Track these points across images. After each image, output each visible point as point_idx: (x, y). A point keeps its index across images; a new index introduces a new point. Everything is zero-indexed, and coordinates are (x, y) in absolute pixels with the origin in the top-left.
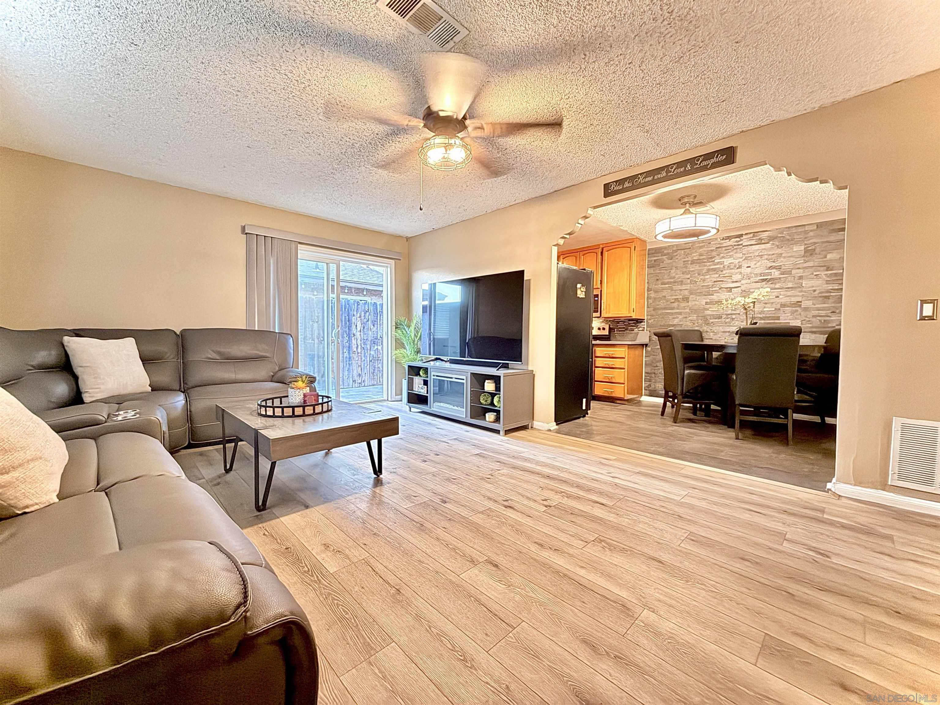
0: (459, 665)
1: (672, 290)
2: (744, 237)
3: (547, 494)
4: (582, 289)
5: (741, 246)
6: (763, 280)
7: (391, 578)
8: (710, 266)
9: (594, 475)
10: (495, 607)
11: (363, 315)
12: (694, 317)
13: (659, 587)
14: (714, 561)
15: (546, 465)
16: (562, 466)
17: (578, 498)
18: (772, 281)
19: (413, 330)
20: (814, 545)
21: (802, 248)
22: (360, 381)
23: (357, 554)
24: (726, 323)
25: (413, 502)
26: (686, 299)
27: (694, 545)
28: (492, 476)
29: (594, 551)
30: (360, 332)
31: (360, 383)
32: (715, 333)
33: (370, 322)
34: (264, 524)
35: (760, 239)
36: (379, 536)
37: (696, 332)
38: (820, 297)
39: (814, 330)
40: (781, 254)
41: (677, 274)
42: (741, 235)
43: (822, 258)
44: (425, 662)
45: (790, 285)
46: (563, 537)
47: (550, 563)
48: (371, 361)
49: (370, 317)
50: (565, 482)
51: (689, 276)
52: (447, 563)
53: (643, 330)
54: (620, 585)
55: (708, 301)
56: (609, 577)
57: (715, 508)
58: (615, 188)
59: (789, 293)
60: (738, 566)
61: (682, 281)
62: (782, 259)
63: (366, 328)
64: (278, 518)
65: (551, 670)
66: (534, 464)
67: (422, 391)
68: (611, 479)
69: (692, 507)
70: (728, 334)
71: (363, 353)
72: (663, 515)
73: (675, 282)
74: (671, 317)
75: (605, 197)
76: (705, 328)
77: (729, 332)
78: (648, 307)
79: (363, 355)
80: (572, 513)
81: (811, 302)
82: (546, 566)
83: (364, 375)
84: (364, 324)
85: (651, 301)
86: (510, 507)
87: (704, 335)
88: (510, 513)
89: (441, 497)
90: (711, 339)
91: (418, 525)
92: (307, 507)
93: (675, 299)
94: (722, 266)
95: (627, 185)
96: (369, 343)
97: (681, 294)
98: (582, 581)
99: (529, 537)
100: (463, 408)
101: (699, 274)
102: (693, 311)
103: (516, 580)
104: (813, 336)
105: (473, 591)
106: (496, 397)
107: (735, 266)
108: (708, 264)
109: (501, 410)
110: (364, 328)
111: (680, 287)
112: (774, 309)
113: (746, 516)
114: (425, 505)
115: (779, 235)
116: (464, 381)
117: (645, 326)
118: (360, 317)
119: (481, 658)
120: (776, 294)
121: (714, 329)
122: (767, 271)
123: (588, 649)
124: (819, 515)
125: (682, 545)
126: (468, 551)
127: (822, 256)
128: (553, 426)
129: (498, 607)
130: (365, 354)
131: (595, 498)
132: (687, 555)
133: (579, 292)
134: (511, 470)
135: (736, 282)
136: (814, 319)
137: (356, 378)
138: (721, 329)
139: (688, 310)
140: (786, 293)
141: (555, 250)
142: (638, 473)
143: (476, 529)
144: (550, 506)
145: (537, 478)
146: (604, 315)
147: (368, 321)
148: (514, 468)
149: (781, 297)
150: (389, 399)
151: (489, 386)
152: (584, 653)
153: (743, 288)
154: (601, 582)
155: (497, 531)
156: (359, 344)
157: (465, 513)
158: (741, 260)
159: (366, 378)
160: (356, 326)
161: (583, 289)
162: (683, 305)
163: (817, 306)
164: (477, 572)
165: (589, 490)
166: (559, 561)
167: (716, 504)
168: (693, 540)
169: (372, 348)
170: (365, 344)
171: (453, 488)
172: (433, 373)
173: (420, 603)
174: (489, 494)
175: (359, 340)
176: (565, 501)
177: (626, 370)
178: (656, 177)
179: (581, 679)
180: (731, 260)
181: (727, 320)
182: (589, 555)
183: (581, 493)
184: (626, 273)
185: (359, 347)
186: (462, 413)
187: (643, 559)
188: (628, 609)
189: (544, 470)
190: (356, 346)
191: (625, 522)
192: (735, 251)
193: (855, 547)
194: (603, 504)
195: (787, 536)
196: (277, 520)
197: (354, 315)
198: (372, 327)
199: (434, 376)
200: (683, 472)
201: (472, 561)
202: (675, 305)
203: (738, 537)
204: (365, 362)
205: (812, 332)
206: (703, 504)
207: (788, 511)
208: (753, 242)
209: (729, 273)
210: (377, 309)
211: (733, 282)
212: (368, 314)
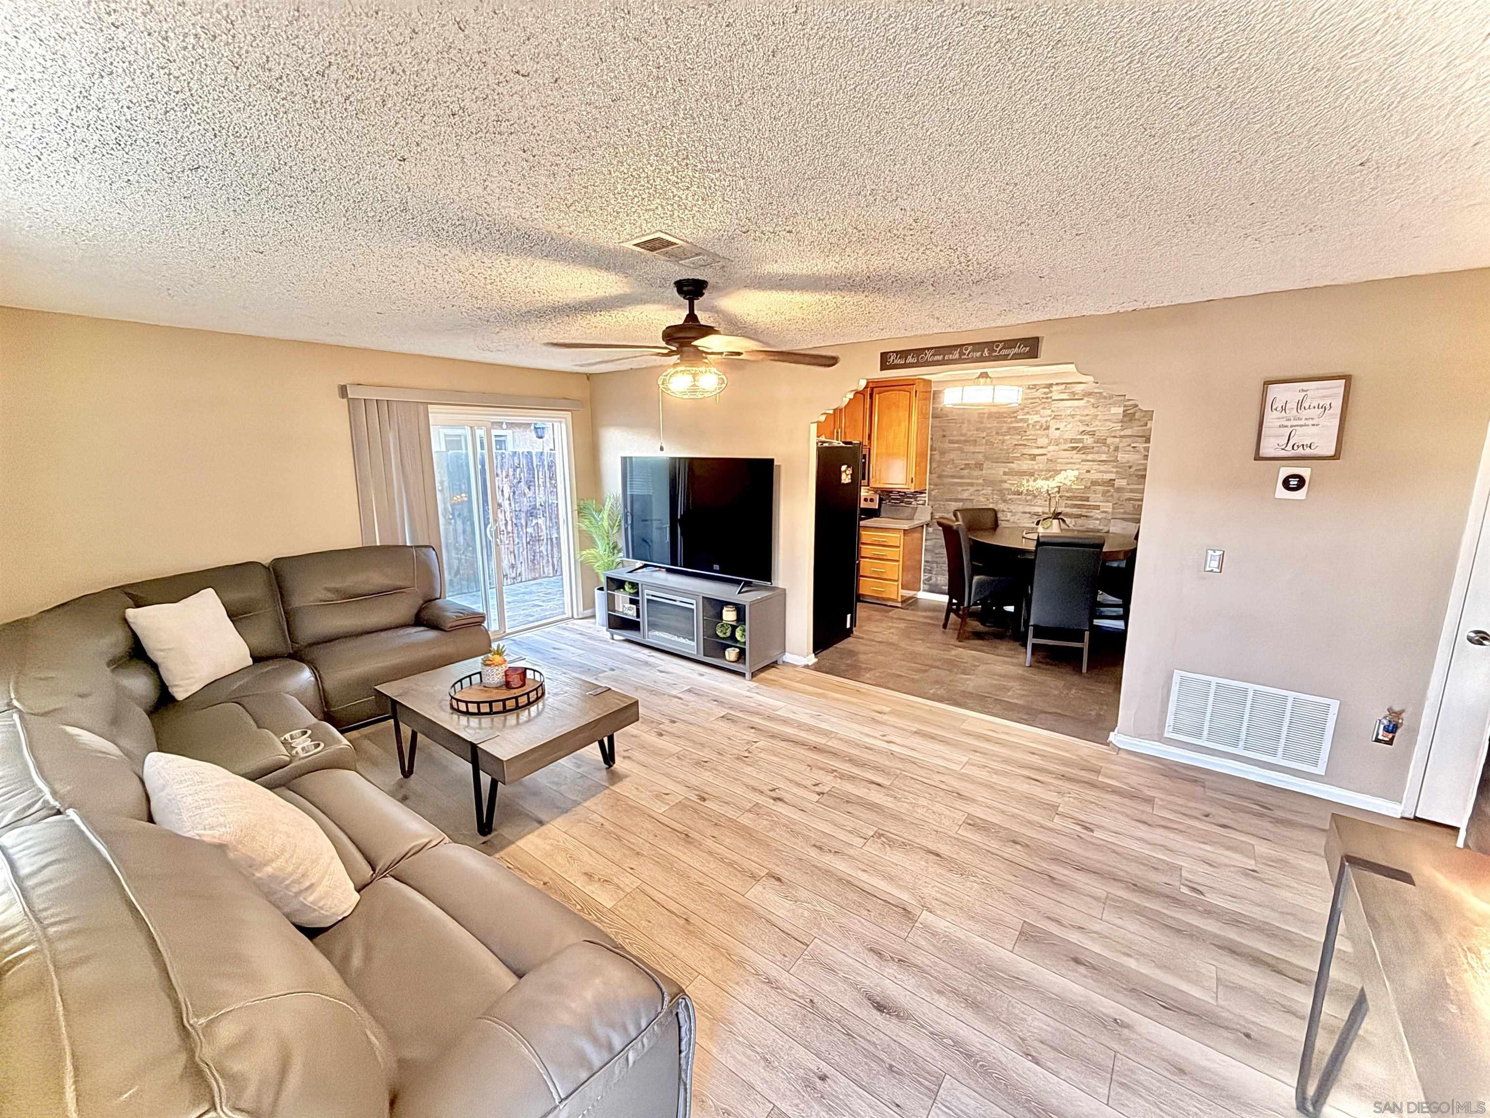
0: (766, 988)
1: (962, 452)
2: (1055, 388)
3: (820, 776)
4: (848, 472)
5: (1049, 400)
6: (1074, 448)
7: (673, 906)
8: (1011, 423)
9: (867, 739)
10: (787, 927)
11: (511, 473)
12: (989, 490)
13: (937, 884)
14: (988, 848)
15: (810, 729)
16: (828, 728)
17: (852, 778)
18: (1084, 450)
19: (605, 516)
20: (1082, 818)
21: (1121, 410)
22: (514, 575)
23: (628, 882)
24: (1027, 501)
25: (668, 804)
26: (979, 466)
27: (970, 830)
28: (750, 752)
29: (873, 849)
30: (509, 499)
31: (514, 578)
32: (1014, 514)
33: (522, 483)
34: (502, 853)
35: (1073, 393)
36: (643, 855)
37: (990, 512)
38: (1137, 476)
39: (1126, 516)
40: (1097, 416)
41: (970, 431)
42: (1051, 385)
43: (1141, 426)
44: (735, 990)
45: (1104, 457)
46: (843, 836)
47: (832, 869)
48: (528, 543)
49: (522, 475)
50: (834, 754)
51: (984, 434)
52: (727, 882)
53: (923, 504)
54: (900, 887)
55: (1007, 470)
56: (890, 878)
57: (995, 779)
58: (895, 362)
59: (1102, 468)
60: (1010, 851)
61: (976, 441)
62: (1097, 423)
63: (517, 493)
64: (513, 843)
65: (845, 980)
66: (794, 728)
67: (630, 612)
68: (885, 745)
69: (971, 780)
70: (1028, 515)
71: (515, 531)
72: (942, 793)
73: (966, 441)
74: (960, 489)
75: (882, 369)
76: (1001, 506)
77: (1030, 513)
78: (931, 473)
79: (515, 535)
80: (847, 801)
81: (1126, 480)
82: (828, 873)
83: (519, 566)
84: (514, 488)
85: (934, 465)
86: (780, 799)
87: (1000, 515)
88: (780, 808)
89: (697, 793)
90: (1008, 521)
91: (683, 836)
92: (541, 823)
93: (966, 464)
94: (1025, 425)
95: (910, 360)
96: (523, 515)
97: (973, 459)
98: (867, 888)
99: (806, 838)
100: (693, 640)
101: (997, 433)
102: (988, 482)
103: (803, 894)
104: (1125, 524)
105: (761, 911)
106: (738, 629)
107: (1041, 427)
108: (1009, 420)
109: (747, 647)
110: (514, 493)
111: (972, 449)
112: (1083, 487)
113: (1025, 787)
114: (682, 806)
115: (1096, 391)
116: (694, 607)
117: (927, 499)
118: (507, 476)
119: (784, 978)
120: (1087, 468)
121: (1012, 507)
122: (1079, 437)
123: (876, 957)
124: (1092, 776)
125: (959, 832)
126: (747, 864)
127: (1142, 423)
128: (812, 659)
129: (790, 927)
130: (518, 533)
131: (870, 776)
132: (964, 843)
133: (844, 476)
134: (769, 740)
135: (1042, 447)
136: (1126, 504)
137: (508, 571)
138: (1021, 509)
139: (981, 481)
140: (1098, 467)
141: (814, 427)
142: (916, 732)
143: (747, 833)
144: (823, 794)
145: (803, 752)
146: (872, 485)
147: (520, 482)
148: (773, 736)
149: (1092, 471)
150: (575, 616)
151: (729, 615)
152: (872, 961)
153: (1049, 456)
154: (882, 885)
155: (771, 834)
156: (508, 519)
157: (731, 813)
158: (1049, 419)
159: (522, 568)
160: (502, 491)
161: (850, 471)
162: (976, 473)
163: (1132, 487)
164: (760, 889)
165: (863, 765)
166: (840, 866)
167: (996, 772)
168: (970, 824)
169: (529, 523)
170: (517, 517)
171: (707, 776)
172: (646, 591)
173: (713, 931)
174: (752, 783)
175: (508, 514)
176: (838, 784)
177: (901, 563)
178: (946, 357)
179: (872, 985)
180: (1036, 418)
181: (1028, 498)
182: (869, 855)
183: (856, 771)
184: (904, 424)
185: (510, 523)
186: (691, 647)
187: (922, 853)
188: (909, 912)
189: (810, 737)
190: (504, 522)
191: (903, 807)
192: (1042, 406)
193: (1119, 816)
194: (879, 785)
195: (1060, 809)
196: (513, 846)
197: (497, 475)
198: (527, 490)
199: (648, 595)
200: (965, 726)
201: (753, 877)
202: (965, 472)
203: (1013, 816)
204: (520, 545)
205: (1123, 519)
206: (982, 775)
207: (1067, 775)
208: (1065, 396)
209: (1034, 435)
210: (532, 462)
211: (1038, 448)
212: (518, 470)
